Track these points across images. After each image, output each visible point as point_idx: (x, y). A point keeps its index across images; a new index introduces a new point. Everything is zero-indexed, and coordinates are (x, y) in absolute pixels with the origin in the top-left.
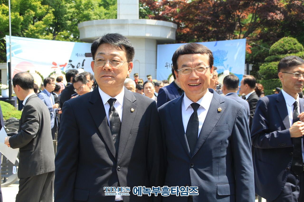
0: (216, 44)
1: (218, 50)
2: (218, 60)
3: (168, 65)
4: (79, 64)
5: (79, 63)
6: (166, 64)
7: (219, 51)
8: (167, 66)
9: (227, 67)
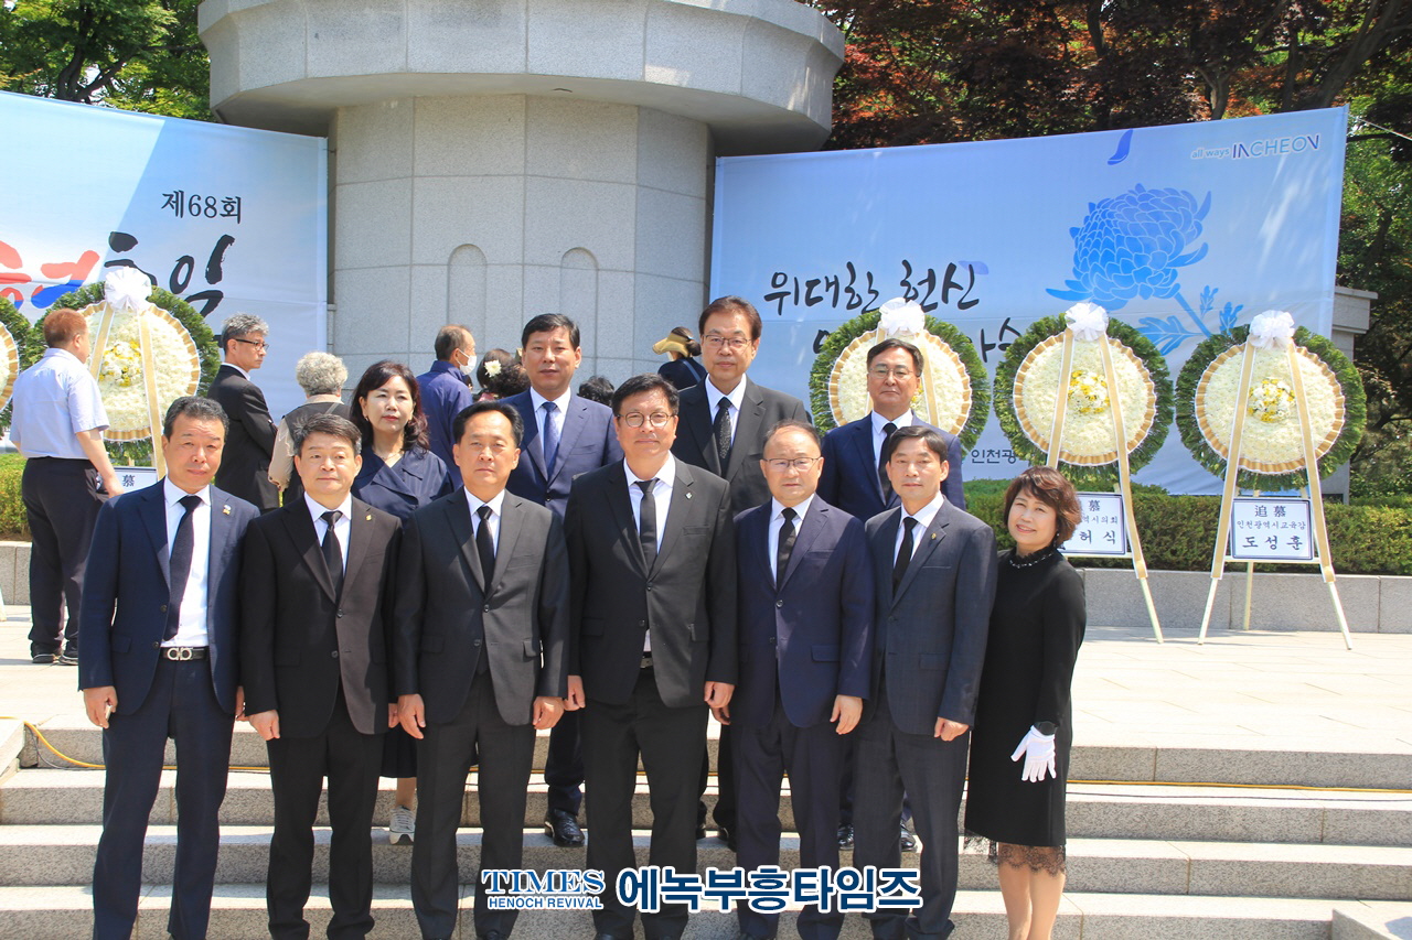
0: (1123, 151)
1: (1139, 187)
2: (1139, 260)
3: (789, 287)
4: (186, 266)
5: (187, 260)
6: (774, 285)
7: (1142, 197)
8: (781, 295)
9: (1202, 308)
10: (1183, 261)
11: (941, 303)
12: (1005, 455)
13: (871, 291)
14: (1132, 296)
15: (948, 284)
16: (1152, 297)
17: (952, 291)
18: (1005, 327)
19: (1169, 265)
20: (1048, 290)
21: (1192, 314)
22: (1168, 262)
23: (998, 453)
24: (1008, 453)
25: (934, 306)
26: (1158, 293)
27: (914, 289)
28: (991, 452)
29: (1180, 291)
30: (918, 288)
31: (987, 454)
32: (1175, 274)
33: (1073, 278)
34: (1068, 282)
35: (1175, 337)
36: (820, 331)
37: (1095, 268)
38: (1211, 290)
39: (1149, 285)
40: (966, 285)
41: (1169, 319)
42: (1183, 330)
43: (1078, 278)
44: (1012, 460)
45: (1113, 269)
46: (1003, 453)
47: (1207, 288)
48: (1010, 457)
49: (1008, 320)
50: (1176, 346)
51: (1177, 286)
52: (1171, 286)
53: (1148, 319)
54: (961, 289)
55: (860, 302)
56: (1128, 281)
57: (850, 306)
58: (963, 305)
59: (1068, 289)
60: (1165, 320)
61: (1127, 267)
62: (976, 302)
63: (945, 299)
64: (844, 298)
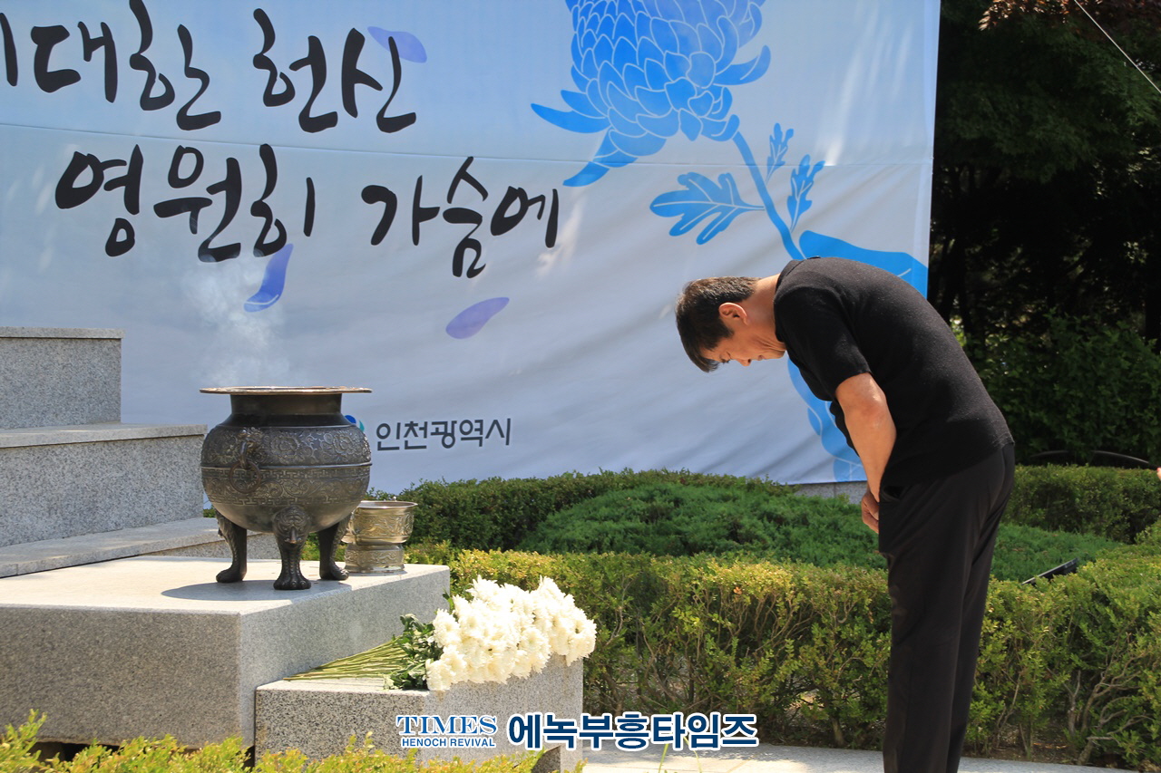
2: (674, 66)
9: (770, 161)
10: (736, 75)
11: (343, 115)
12: (437, 433)
13: (191, 72)
14: (672, 132)
15: (352, 76)
16: (701, 138)
17: (360, 89)
18: (463, 174)
19: (718, 80)
20: (536, 108)
21: (755, 172)
22: (715, 74)
23: (424, 429)
24: (442, 428)
25: (330, 120)
26: (711, 130)
27: (283, 76)
28: (411, 426)
29: (741, 129)
30: (291, 74)
31: (404, 430)
32: (728, 99)
33: (573, 87)
34: (566, 95)
35: (724, 210)
36: (77, 155)
37: (608, 74)
38: (784, 130)
39: (694, 115)
40: (386, 80)
41: (722, 178)
42: (738, 200)
43: (582, 87)
44: (448, 440)
45: (635, 77)
46: (431, 429)
47: (777, 127)
48: (445, 434)
49: (470, 160)
50: (722, 227)
51: (735, 120)
52: (727, 119)
53: (694, 176)
54: (378, 87)
55: (169, 97)
56: (659, 103)
57: (148, 103)
58: (389, 124)
59: (566, 108)
60: (715, 179)
61: (657, 78)
62: (409, 119)
63: (351, 107)
64: (132, 82)
